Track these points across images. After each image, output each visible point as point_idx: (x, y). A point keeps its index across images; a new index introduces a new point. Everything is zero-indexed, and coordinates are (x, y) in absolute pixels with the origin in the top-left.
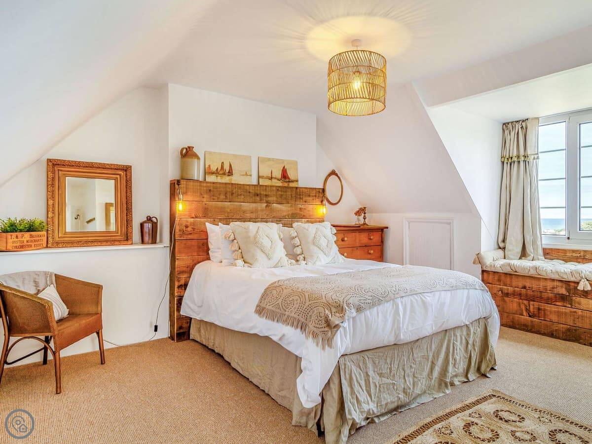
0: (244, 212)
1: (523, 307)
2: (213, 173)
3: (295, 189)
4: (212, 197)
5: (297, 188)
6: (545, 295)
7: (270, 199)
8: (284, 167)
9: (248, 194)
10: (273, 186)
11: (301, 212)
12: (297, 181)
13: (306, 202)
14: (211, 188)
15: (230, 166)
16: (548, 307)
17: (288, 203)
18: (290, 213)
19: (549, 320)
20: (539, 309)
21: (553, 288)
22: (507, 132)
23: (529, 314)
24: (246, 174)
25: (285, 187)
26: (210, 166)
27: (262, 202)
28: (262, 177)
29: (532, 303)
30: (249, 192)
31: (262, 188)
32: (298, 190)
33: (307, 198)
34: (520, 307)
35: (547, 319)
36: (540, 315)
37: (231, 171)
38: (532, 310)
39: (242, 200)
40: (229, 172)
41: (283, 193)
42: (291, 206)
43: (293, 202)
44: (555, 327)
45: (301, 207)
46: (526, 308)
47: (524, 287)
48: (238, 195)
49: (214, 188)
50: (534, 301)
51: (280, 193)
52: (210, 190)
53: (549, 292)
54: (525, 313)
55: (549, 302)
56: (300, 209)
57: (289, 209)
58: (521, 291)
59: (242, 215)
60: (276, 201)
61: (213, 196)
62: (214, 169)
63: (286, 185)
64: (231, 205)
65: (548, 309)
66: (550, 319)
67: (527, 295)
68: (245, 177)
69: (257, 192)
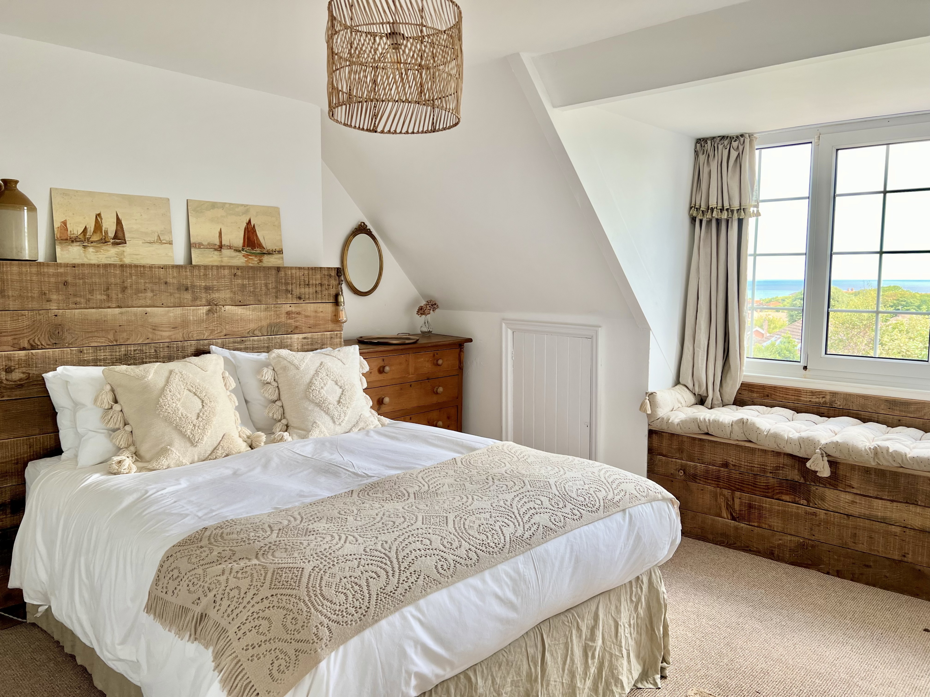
0: (155, 328)
1: (722, 501)
2: (73, 240)
3: (274, 272)
4: (72, 299)
5: (278, 269)
6: (762, 481)
7: (216, 295)
8: (250, 221)
9: (163, 287)
10: (223, 267)
11: (289, 321)
12: (280, 252)
13: (300, 298)
14: (70, 279)
15: (119, 222)
16: (767, 503)
17: (260, 302)
18: (264, 323)
19: (767, 526)
20: (750, 506)
21: (777, 468)
22: (702, 158)
23: (731, 514)
24: (159, 241)
25: (252, 267)
26: (65, 223)
27: (198, 303)
28: (199, 246)
29: (738, 494)
30: (166, 283)
31: (196, 272)
32: (282, 274)
33: (303, 290)
34: (716, 501)
35: (763, 526)
36: (752, 516)
37: (120, 235)
38: (737, 507)
39: (149, 302)
40: (115, 237)
41: (246, 282)
42: (266, 309)
43: (271, 301)
44: (776, 541)
45: (290, 309)
46: (727, 504)
47: (726, 465)
48: (138, 291)
49: (75, 277)
50: (742, 491)
51: (240, 281)
52: (66, 283)
53: (769, 475)
54: (724, 514)
55: (769, 495)
56: (288, 313)
57: (263, 314)
58: (719, 471)
59: (150, 336)
60: (231, 299)
61: (75, 295)
62: (76, 229)
63: (254, 262)
64: (121, 313)
65: (766, 507)
66: (770, 526)
67: (729, 479)
68: (156, 246)
69: (185, 282)
